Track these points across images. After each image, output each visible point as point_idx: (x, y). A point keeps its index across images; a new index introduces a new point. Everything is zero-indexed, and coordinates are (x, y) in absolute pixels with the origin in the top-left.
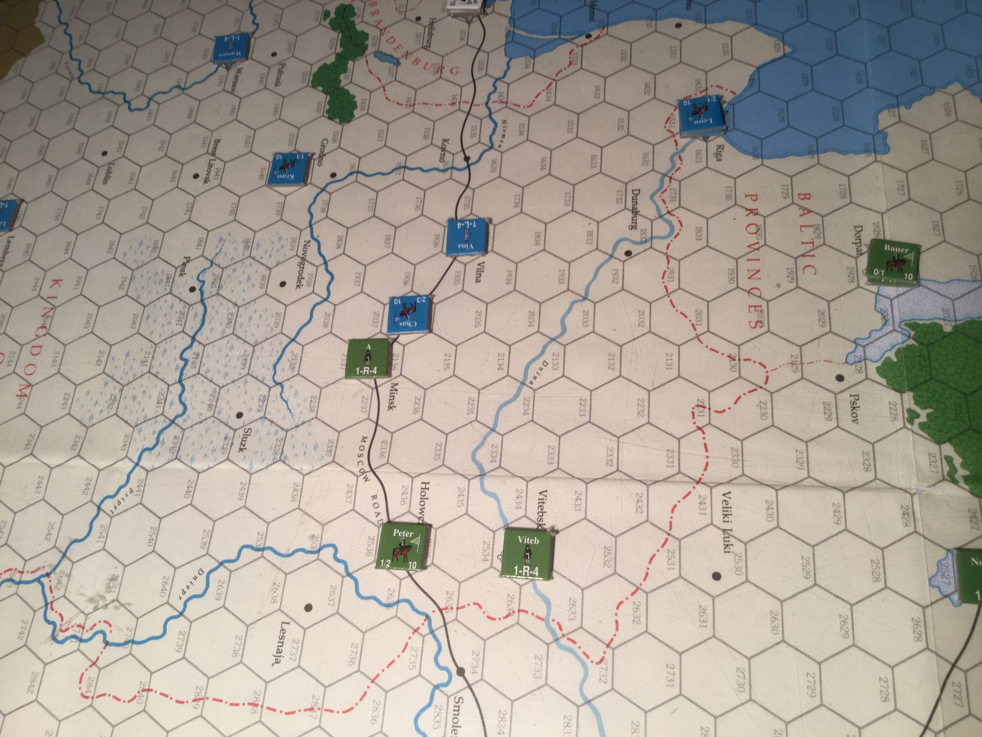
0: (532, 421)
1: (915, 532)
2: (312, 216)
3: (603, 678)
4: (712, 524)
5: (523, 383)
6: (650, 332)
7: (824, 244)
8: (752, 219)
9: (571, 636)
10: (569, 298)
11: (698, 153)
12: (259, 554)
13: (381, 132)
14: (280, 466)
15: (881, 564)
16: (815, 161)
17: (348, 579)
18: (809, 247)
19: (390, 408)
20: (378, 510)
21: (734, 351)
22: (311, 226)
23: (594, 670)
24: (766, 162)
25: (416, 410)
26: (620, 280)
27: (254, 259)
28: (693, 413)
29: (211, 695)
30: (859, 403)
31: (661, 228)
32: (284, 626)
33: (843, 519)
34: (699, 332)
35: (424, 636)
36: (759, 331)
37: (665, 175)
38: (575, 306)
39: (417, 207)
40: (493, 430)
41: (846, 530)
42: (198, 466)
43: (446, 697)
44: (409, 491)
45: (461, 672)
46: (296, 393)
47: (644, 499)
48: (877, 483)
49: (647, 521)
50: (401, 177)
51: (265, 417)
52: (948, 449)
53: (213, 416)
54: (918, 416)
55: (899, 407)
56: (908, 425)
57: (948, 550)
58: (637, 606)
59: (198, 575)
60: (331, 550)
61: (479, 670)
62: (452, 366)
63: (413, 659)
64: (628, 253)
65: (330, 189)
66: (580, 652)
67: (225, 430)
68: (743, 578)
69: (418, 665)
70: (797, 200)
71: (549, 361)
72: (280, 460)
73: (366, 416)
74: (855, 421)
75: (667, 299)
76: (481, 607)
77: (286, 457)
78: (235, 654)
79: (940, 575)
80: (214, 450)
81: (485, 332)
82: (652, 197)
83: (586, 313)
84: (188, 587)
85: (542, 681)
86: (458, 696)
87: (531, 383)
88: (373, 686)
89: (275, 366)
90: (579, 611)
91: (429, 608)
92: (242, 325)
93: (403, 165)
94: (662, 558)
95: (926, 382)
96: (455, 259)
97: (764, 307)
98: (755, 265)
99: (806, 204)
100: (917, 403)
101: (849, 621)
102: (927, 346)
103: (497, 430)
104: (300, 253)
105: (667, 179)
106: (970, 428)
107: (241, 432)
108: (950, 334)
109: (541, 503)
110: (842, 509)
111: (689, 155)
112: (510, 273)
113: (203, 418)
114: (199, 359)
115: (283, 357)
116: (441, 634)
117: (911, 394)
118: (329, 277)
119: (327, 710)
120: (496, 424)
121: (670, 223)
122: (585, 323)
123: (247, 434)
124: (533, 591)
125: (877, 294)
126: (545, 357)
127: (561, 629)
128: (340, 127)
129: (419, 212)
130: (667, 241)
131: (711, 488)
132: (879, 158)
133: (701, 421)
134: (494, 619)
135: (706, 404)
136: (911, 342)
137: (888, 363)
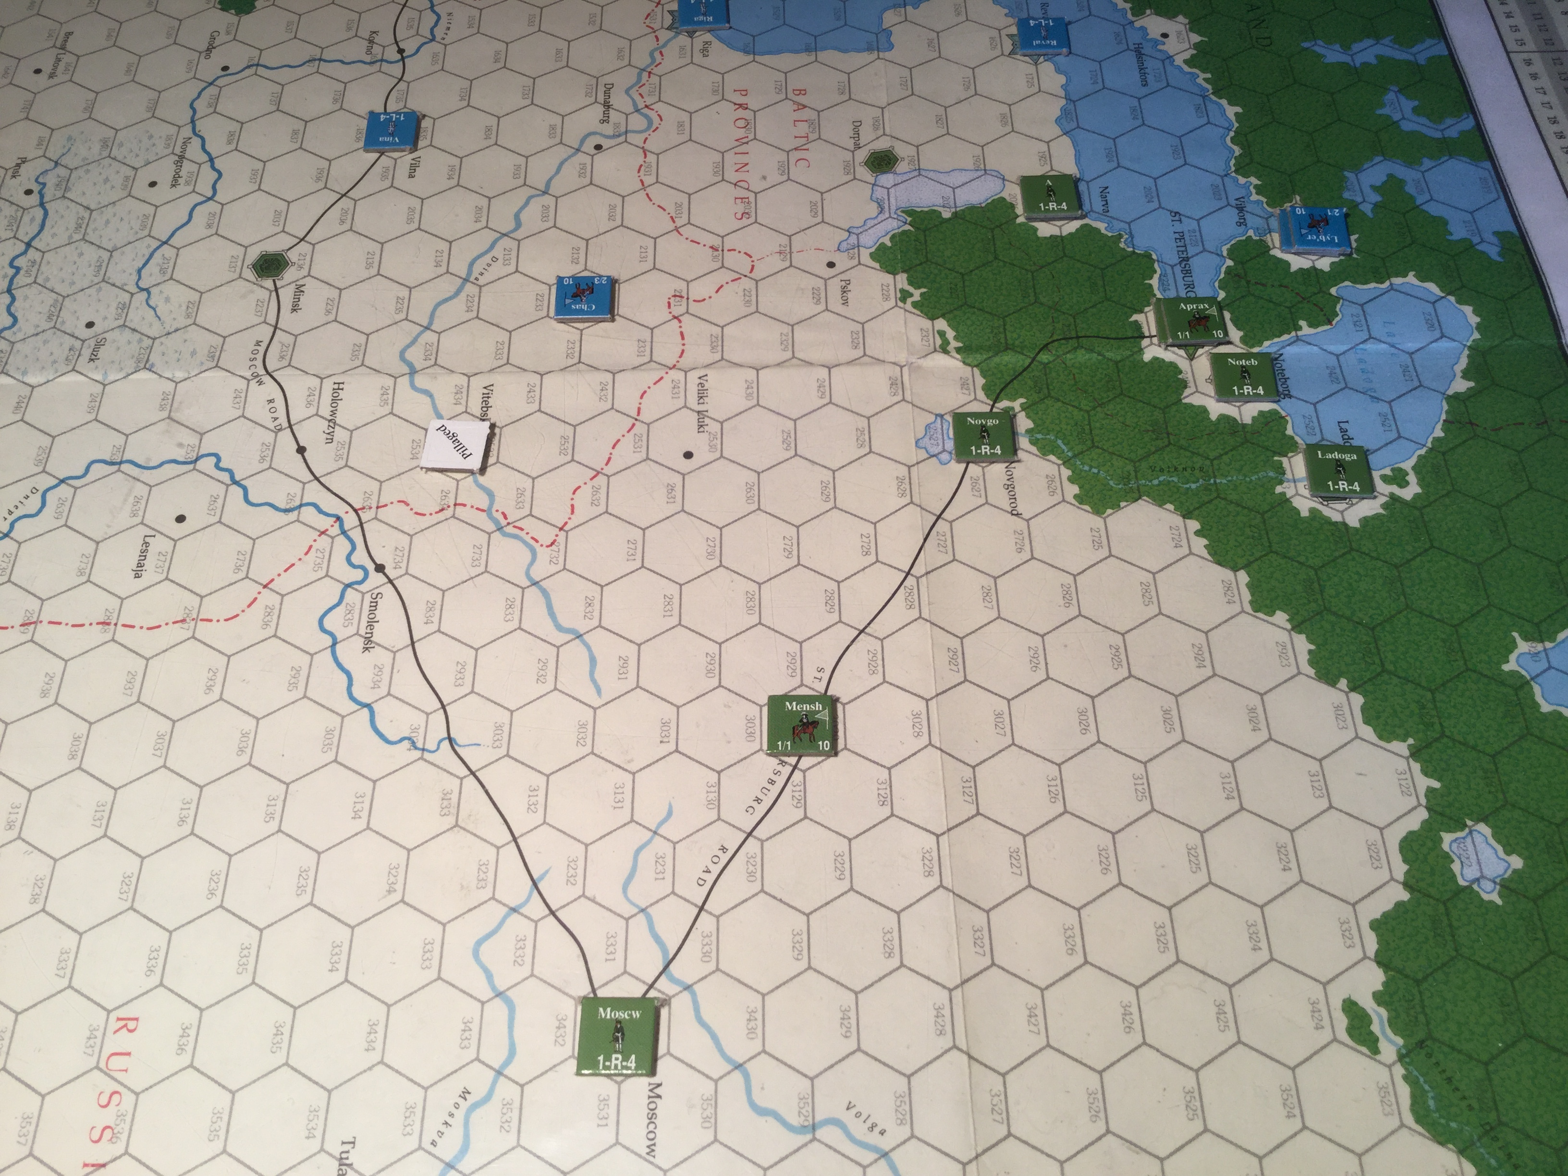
0: (477, 317)
1: (904, 400)
2: (194, 111)
3: (554, 560)
4: (685, 406)
5: (466, 280)
6: (622, 225)
7: (820, 138)
8: (741, 113)
9: (517, 524)
10: (526, 192)
11: (682, 48)
12: (116, 467)
13: (289, 24)
14: (144, 375)
15: (866, 432)
16: (813, 58)
17: (234, 489)
18: (804, 141)
19: (294, 310)
20: (275, 415)
21: (717, 242)
22: (193, 121)
23: (544, 554)
24: (758, 58)
25: (328, 312)
26: (588, 174)
27: (114, 159)
28: (669, 303)
29: (45, 618)
30: (849, 287)
31: (637, 122)
32: (147, 539)
33: (828, 393)
34: (678, 224)
35: (333, 538)
36: (745, 221)
37: (644, 70)
38: (533, 200)
39: (335, 101)
40: (427, 328)
41: (830, 402)
42: (32, 380)
43: (360, 595)
44: (317, 393)
45: (380, 568)
46: (167, 300)
47: (610, 387)
48: (866, 359)
49: (612, 408)
50: (315, 70)
51: (124, 326)
52: (941, 324)
53: (54, 327)
54: (911, 295)
55: (892, 288)
56: (900, 304)
57: (937, 415)
58: (596, 490)
59: (29, 494)
60: (213, 460)
61: (404, 565)
62: (376, 265)
63: (319, 561)
64: (598, 147)
65: (220, 82)
66: (528, 539)
67: (69, 341)
68: (718, 455)
69: (325, 566)
70: (791, 95)
71: (500, 257)
72: (145, 368)
73: (262, 319)
74: (845, 303)
75: (643, 193)
76: (408, 505)
77: (153, 365)
78: (81, 573)
79: (927, 437)
80: (55, 362)
81: (419, 228)
82: (627, 92)
83: (546, 208)
84: (17, 507)
85: (482, 569)
86: (376, 591)
87: (477, 279)
88: (265, 591)
89: (139, 271)
90: (529, 500)
91: (340, 509)
92: (95, 229)
93: (318, 57)
94: (627, 443)
95: (921, 264)
96: (382, 154)
97: (752, 199)
98: (743, 159)
99: (801, 99)
100: (911, 283)
101: (831, 486)
102: (924, 231)
103: (433, 328)
104: (178, 150)
105: (645, 75)
106: (965, 303)
107: (92, 343)
108: (950, 219)
109: (486, 398)
110: (827, 383)
111: (672, 52)
112: (452, 168)
113: (40, 329)
114: (37, 267)
115: (151, 261)
116: (356, 535)
117: (905, 276)
118: (216, 175)
119: (202, 620)
120: (431, 322)
121: (646, 116)
122: (545, 217)
123: (99, 345)
124: (473, 485)
125: (874, 185)
126: (494, 253)
127: (505, 517)
128: (235, 19)
129: (338, 106)
130: (643, 136)
131: (686, 372)
132: (881, 55)
133: (677, 310)
134: (424, 515)
135: (684, 294)
136: (907, 227)
137: (882, 248)
